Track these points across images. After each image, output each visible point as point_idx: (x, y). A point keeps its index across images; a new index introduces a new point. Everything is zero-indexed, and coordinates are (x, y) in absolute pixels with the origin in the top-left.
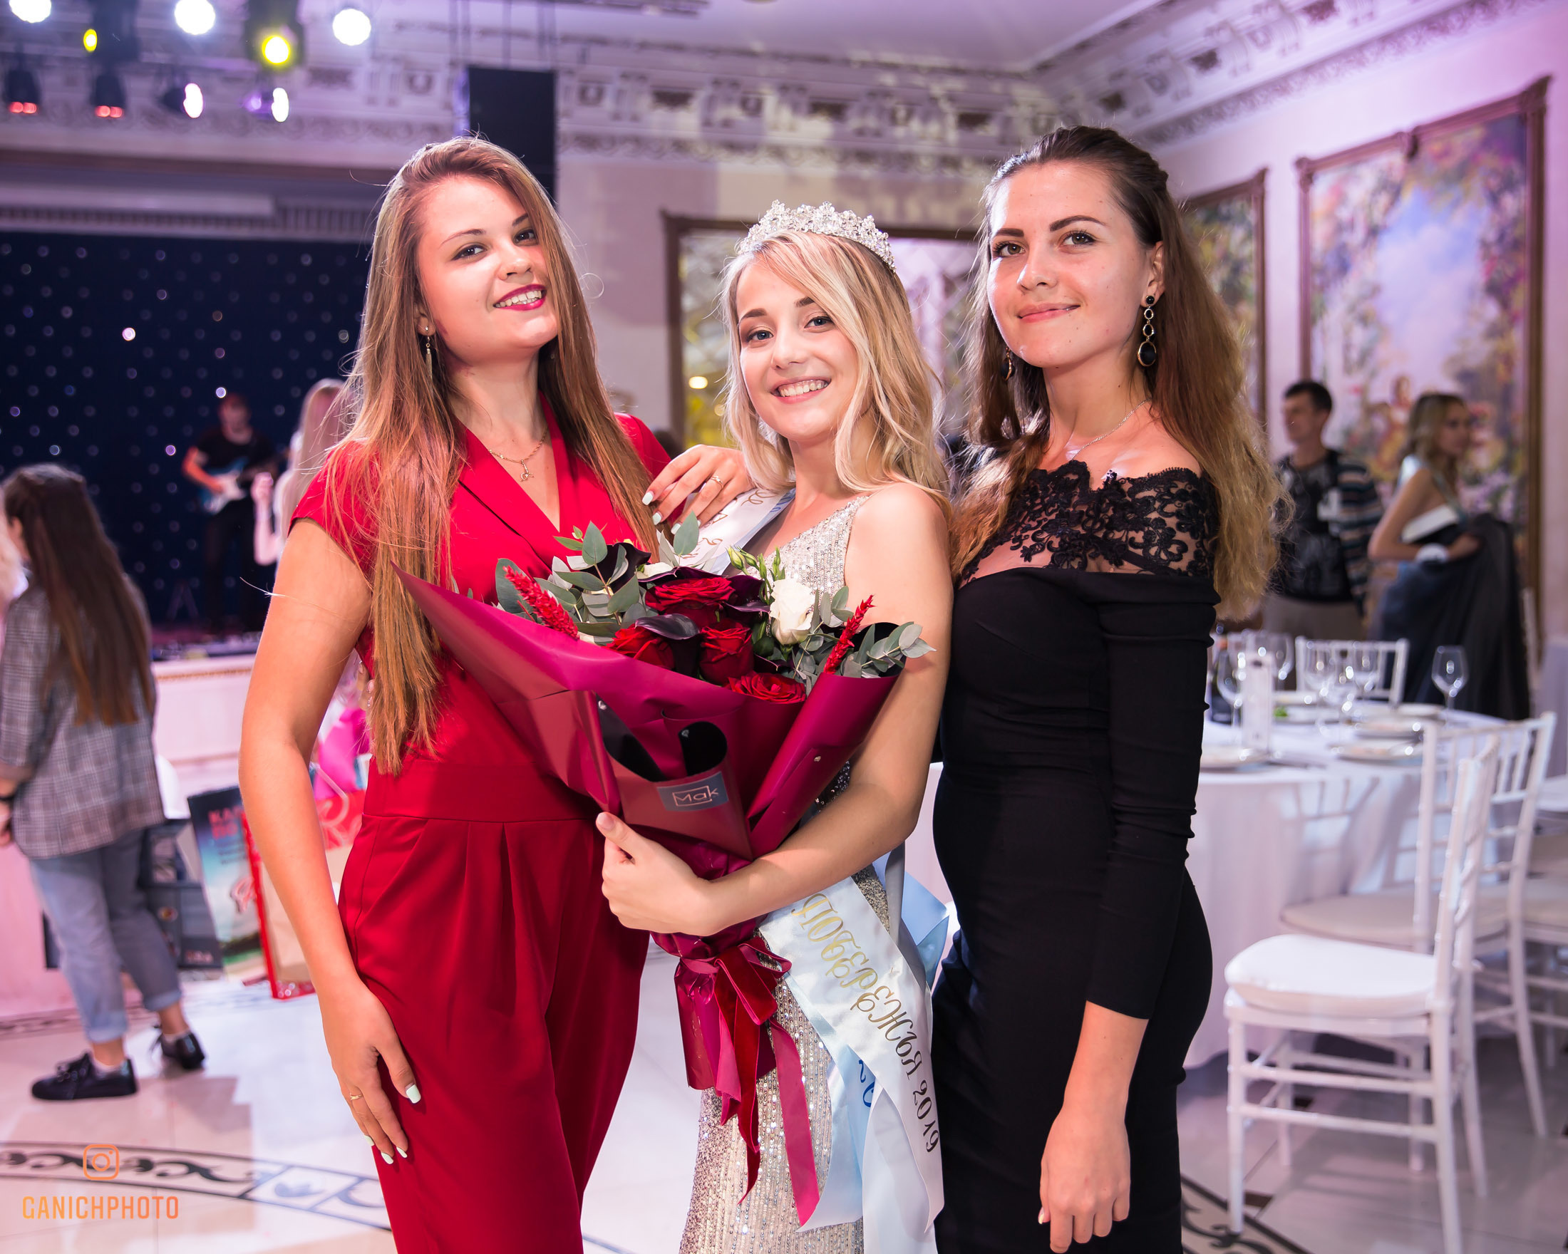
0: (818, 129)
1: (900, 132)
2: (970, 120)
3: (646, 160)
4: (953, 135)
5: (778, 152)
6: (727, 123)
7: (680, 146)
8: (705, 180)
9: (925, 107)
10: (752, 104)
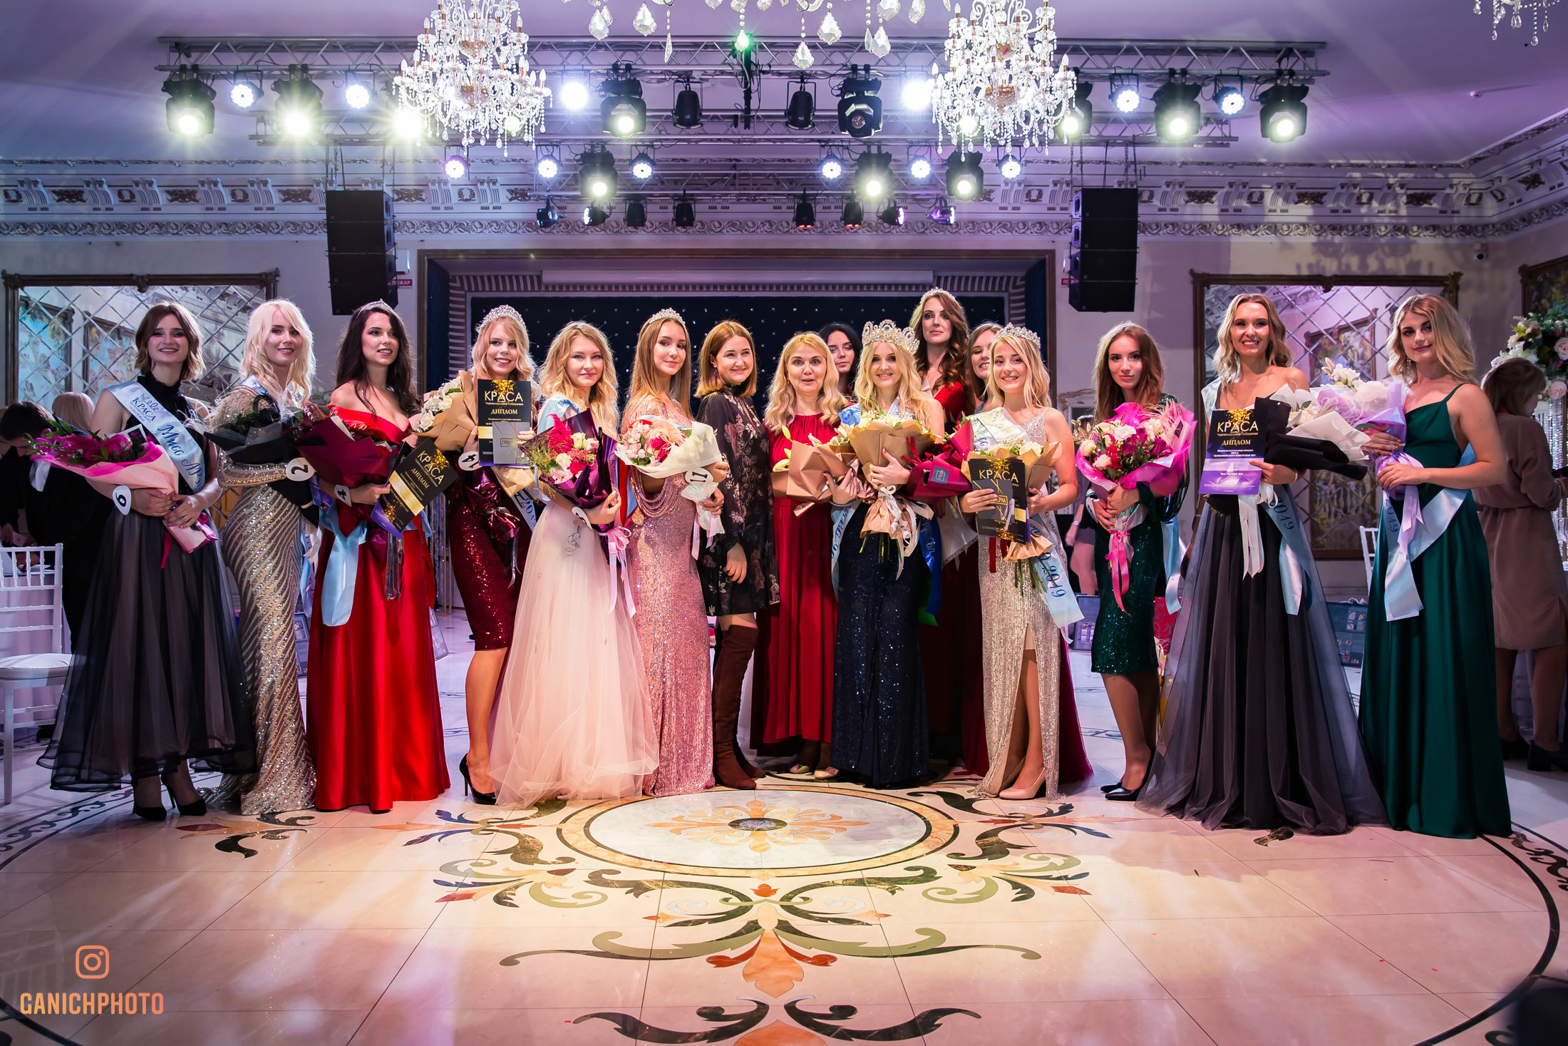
0: (1304, 211)
1: (1364, 210)
2: (1415, 200)
3: (1180, 237)
4: (1403, 211)
5: (1274, 228)
6: (1237, 210)
7: (1204, 227)
8: (1222, 249)
9: (1384, 192)
10: (1255, 198)
